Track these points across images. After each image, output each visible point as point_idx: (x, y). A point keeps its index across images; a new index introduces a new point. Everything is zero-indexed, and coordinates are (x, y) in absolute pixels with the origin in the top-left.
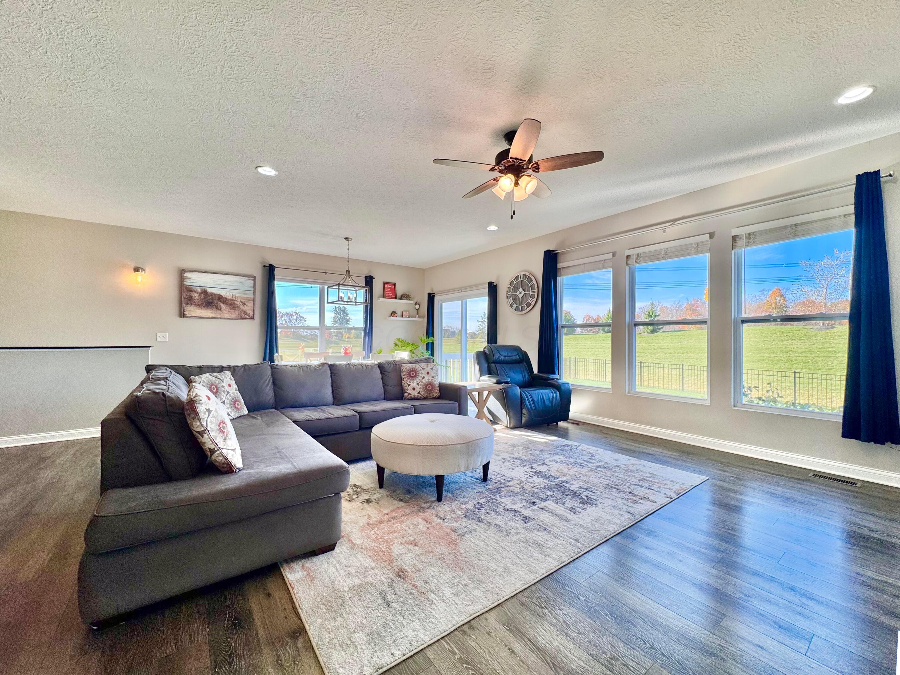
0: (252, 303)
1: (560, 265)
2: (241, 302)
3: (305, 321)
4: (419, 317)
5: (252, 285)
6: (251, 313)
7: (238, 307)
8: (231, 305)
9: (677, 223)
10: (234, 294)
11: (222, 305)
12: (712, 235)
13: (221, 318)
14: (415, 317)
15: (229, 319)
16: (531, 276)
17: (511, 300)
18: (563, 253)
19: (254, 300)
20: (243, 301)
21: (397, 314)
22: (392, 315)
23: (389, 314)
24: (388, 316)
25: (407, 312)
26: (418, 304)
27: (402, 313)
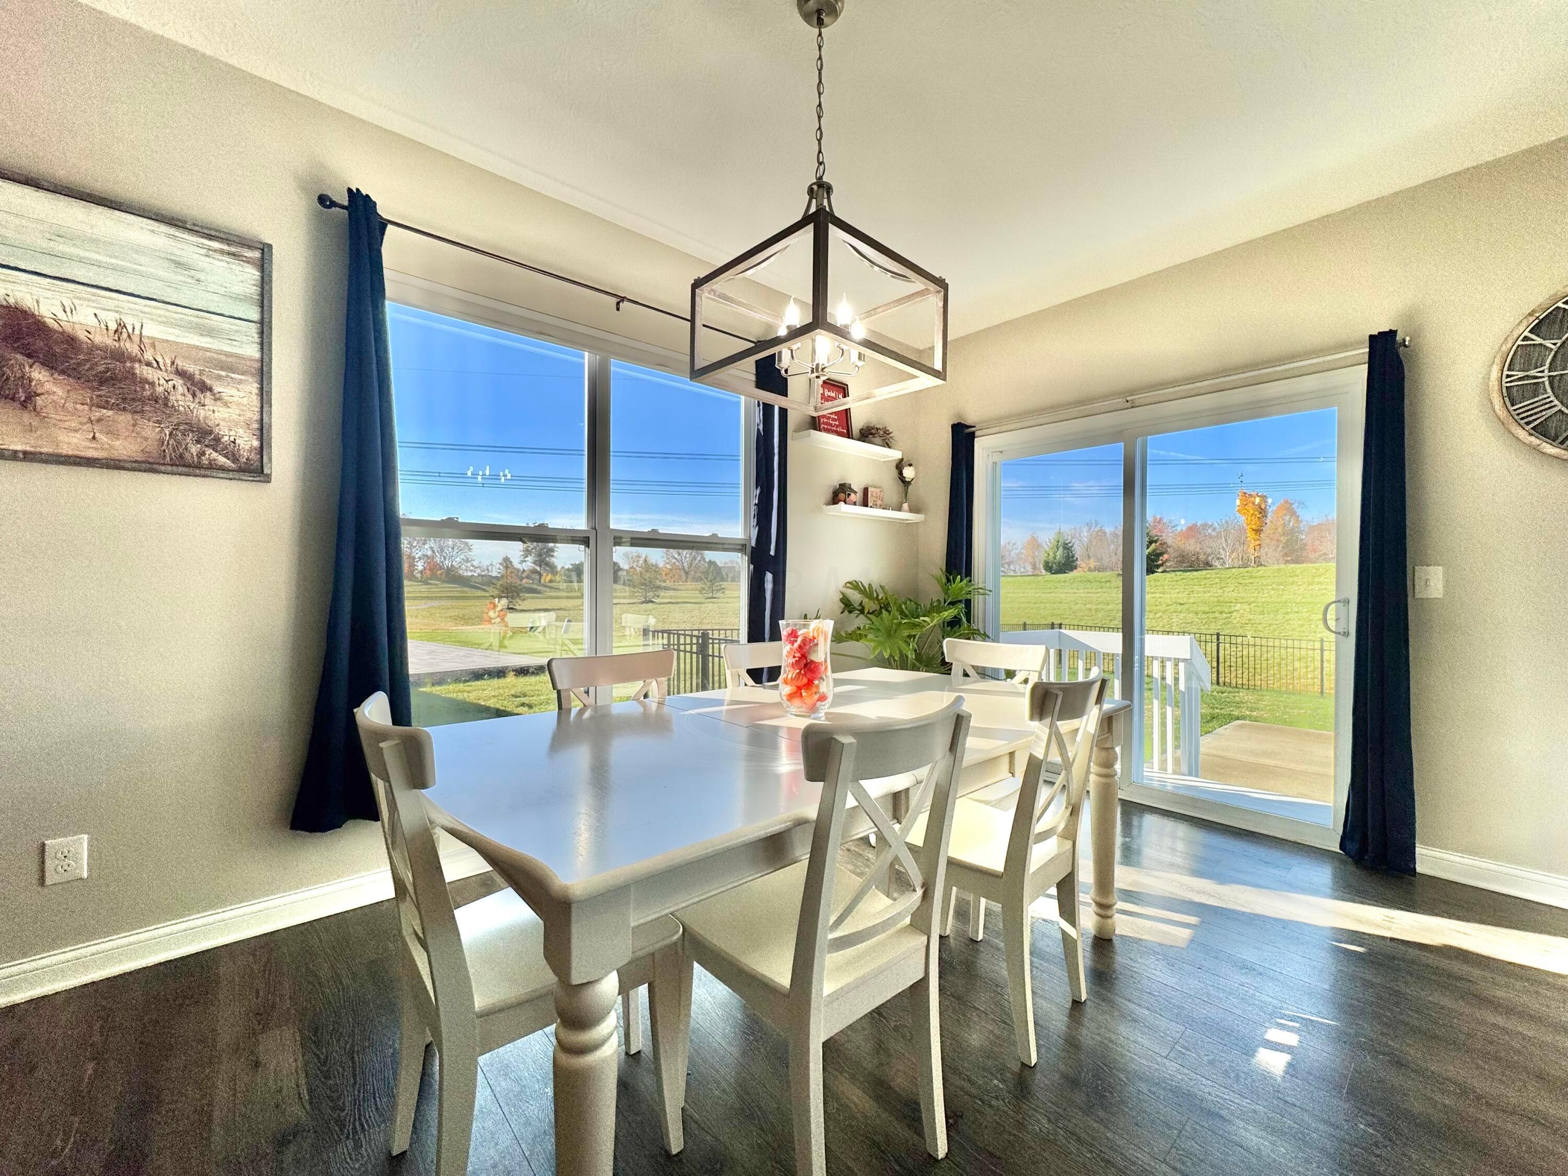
0: (254, 387)
2: (181, 374)
3: (470, 549)
4: (911, 510)
5: (254, 291)
6: (247, 442)
7: (162, 403)
8: (104, 380)
10: (129, 321)
11: (39, 374)
13: (28, 457)
14: (899, 509)
15: (90, 463)
19: (263, 373)
20: (191, 368)
21: (855, 492)
22: (842, 496)
23: (829, 495)
24: (828, 504)
25: (878, 490)
26: (910, 465)
27: (866, 491)
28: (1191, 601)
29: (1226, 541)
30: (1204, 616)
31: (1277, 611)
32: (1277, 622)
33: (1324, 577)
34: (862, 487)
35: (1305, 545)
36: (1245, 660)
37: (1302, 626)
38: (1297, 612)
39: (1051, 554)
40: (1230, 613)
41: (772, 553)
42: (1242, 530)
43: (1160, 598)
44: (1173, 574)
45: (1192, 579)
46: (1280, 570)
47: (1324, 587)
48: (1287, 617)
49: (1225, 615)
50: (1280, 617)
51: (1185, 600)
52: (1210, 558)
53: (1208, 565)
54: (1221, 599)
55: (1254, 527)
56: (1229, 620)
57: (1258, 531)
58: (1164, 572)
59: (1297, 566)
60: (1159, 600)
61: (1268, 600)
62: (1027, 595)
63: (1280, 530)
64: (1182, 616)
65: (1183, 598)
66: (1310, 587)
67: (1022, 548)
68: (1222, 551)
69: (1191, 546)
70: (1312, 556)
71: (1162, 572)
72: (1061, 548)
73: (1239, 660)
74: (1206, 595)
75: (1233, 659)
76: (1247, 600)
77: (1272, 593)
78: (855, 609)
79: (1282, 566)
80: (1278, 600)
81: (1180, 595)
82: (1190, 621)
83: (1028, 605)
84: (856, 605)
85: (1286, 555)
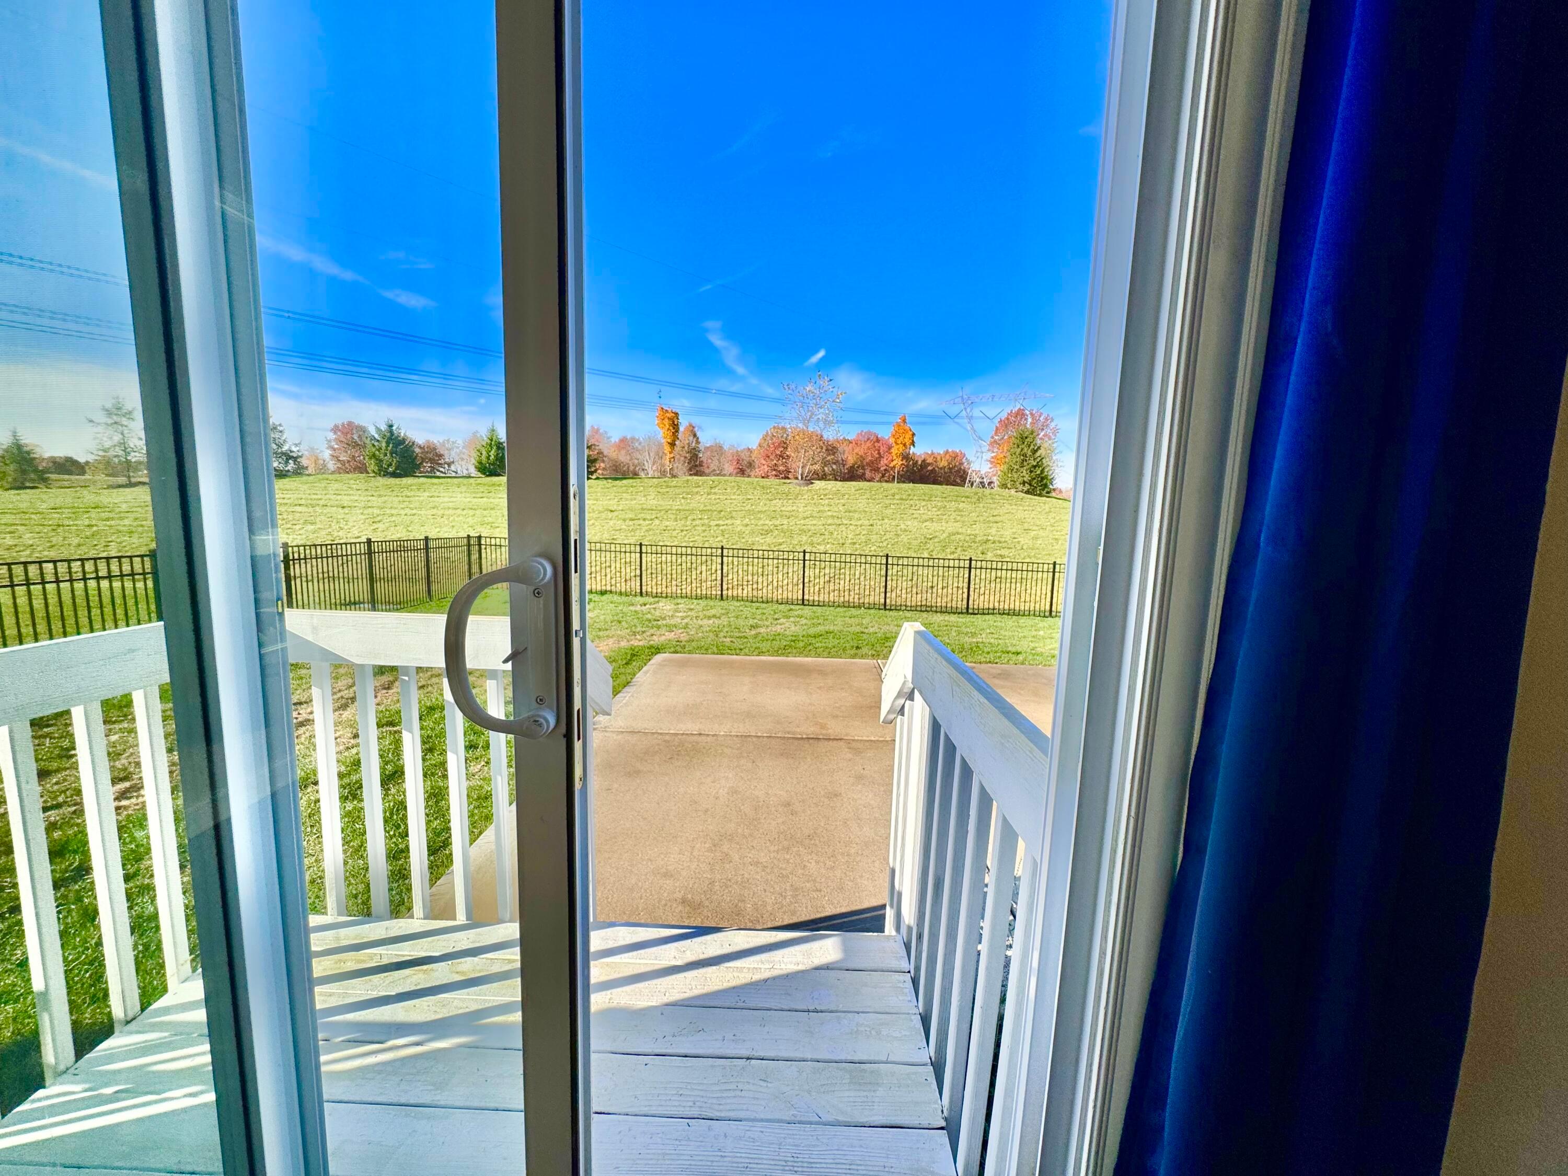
28: (620, 508)
29: (649, 453)
30: (631, 523)
31: (686, 518)
32: (687, 528)
33: (717, 488)
35: (702, 461)
36: (664, 566)
37: (704, 531)
38: (701, 519)
39: (484, 453)
40: (651, 520)
42: (660, 445)
43: (594, 504)
44: (605, 482)
45: (622, 487)
46: (688, 481)
47: (718, 497)
48: (694, 523)
49: (647, 522)
50: (688, 523)
51: (615, 507)
52: (637, 469)
53: (635, 475)
54: (645, 506)
55: (669, 441)
56: (651, 527)
57: (672, 445)
58: (597, 478)
59: (700, 478)
60: (592, 507)
61: (680, 507)
62: (454, 499)
63: (686, 448)
64: (611, 523)
65: (613, 504)
66: (709, 497)
67: (463, 448)
68: (646, 463)
69: (623, 458)
70: (707, 471)
71: (596, 479)
72: (495, 447)
73: (659, 566)
74: (632, 503)
75: (654, 566)
76: (665, 508)
77: (683, 501)
79: (690, 478)
80: (687, 508)
81: (611, 502)
82: (618, 528)
83: (454, 511)
85: (690, 470)
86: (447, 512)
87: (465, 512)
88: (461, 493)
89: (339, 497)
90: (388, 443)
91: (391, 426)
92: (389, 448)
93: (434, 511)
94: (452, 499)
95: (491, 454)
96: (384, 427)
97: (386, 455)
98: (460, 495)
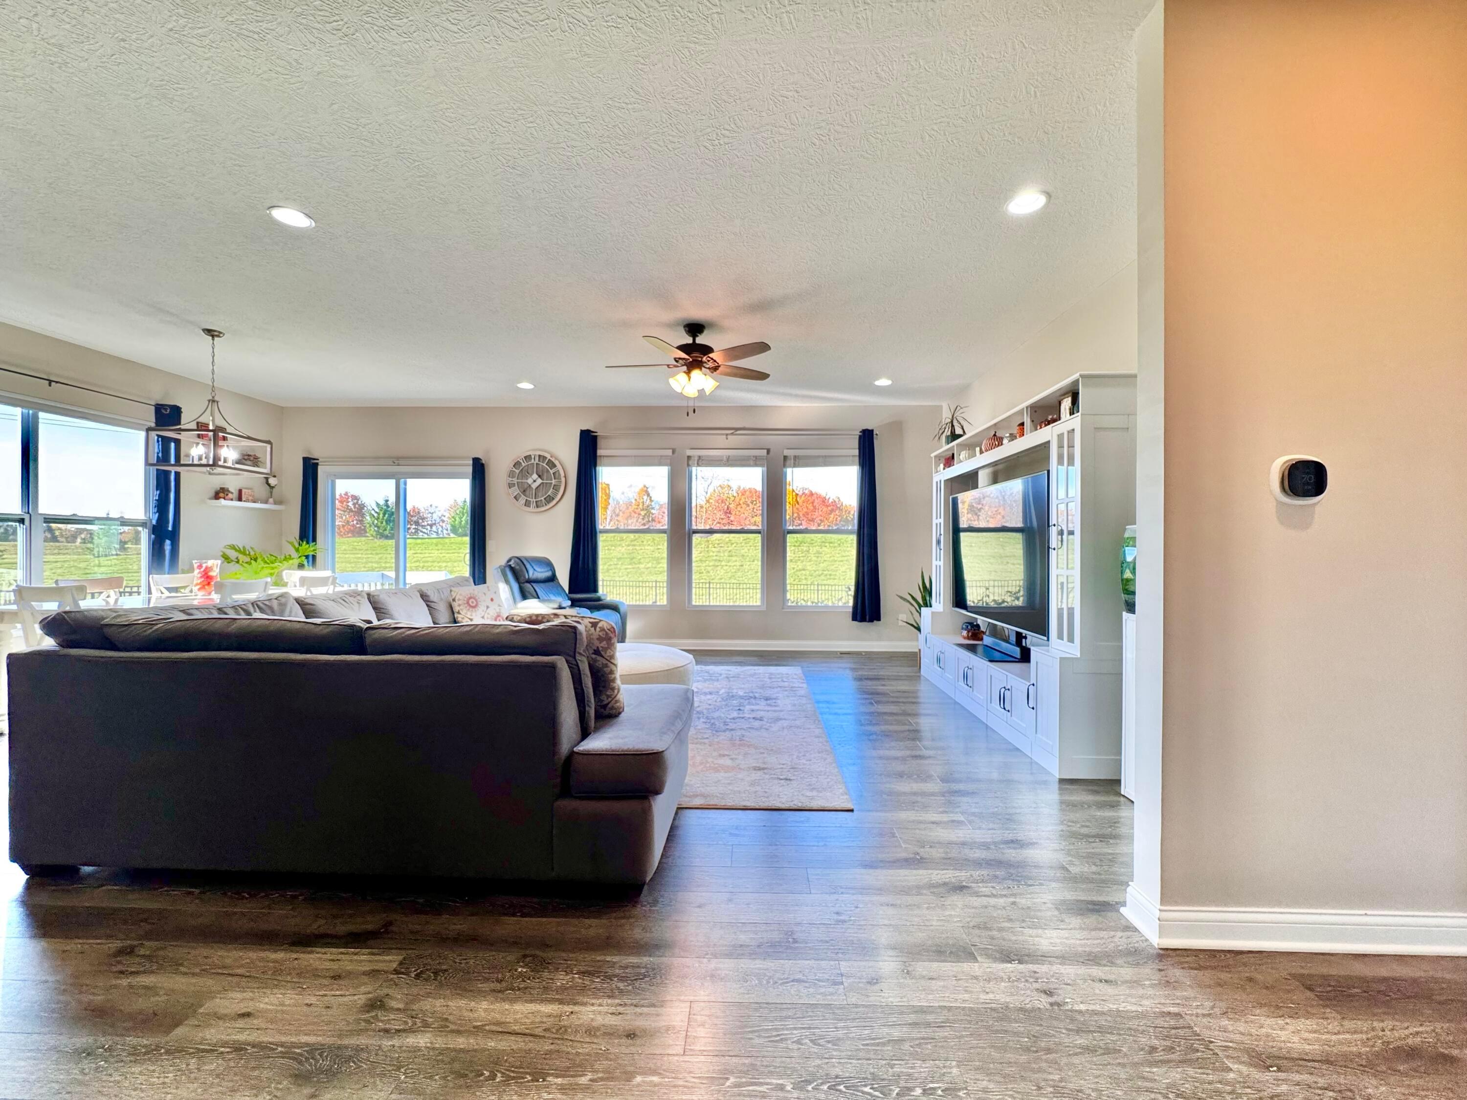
1: (600, 452)
4: (275, 503)
9: (739, 432)
12: (768, 451)
14: (266, 502)
16: (553, 460)
17: (516, 491)
18: (606, 437)
21: (232, 493)
22: (221, 495)
23: (212, 494)
24: (210, 499)
25: (250, 491)
26: (275, 476)
27: (240, 491)
34: (238, 488)
41: (170, 529)
78: (232, 561)
84: (233, 558)
86: (426, 564)
87: (440, 564)
88: (438, 550)
89: (347, 556)
90: (384, 514)
91: (387, 501)
92: (385, 518)
93: (418, 564)
94: (431, 555)
95: (463, 519)
96: (382, 502)
97: (382, 523)
98: (437, 552)
